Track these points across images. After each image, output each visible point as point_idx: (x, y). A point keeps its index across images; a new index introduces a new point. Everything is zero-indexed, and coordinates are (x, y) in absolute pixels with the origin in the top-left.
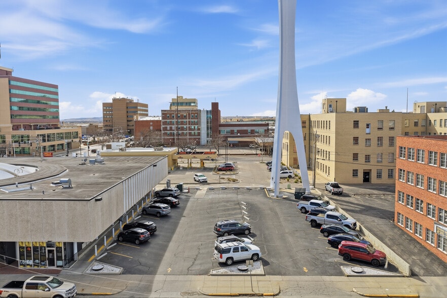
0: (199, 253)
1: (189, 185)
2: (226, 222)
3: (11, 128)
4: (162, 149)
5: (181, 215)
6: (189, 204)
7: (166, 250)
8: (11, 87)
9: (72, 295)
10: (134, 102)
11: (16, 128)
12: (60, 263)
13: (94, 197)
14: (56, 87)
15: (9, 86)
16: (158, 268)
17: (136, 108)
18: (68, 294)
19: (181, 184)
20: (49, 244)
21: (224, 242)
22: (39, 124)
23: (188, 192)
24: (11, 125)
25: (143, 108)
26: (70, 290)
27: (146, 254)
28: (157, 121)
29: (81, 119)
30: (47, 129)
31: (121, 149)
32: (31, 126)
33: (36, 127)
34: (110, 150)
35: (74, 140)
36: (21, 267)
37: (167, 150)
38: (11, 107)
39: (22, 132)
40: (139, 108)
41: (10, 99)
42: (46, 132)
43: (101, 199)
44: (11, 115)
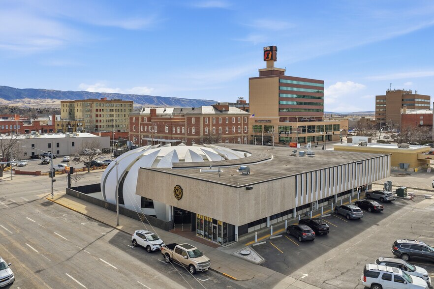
0: (354, 268)
1: (416, 191)
2: (408, 242)
3: (279, 120)
4: (407, 147)
5: (375, 223)
6: (397, 213)
7: (322, 254)
8: (281, 84)
9: (204, 268)
10: (413, 93)
11: (282, 119)
12: (220, 239)
13: (246, 186)
14: (322, 82)
15: (279, 84)
16: (295, 270)
17: (414, 100)
18: (200, 266)
19: (403, 188)
20: (215, 221)
21: (382, 264)
22: (303, 117)
23: (411, 199)
24: (278, 117)
25: (423, 100)
26: (201, 263)
27: (298, 253)
28: (429, 114)
29: (369, 112)
30: (310, 121)
31: (361, 144)
32: (296, 118)
33: (300, 120)
34: (350, 144)
35: (335, 132)
36: (197, 235)
37: (414, 148)
38: (279, 101)
39: (287, 123)
40: (416, 100)
41: (279, 94)
42: (307, 124)
43: (252, 188)
44: (280, 109)
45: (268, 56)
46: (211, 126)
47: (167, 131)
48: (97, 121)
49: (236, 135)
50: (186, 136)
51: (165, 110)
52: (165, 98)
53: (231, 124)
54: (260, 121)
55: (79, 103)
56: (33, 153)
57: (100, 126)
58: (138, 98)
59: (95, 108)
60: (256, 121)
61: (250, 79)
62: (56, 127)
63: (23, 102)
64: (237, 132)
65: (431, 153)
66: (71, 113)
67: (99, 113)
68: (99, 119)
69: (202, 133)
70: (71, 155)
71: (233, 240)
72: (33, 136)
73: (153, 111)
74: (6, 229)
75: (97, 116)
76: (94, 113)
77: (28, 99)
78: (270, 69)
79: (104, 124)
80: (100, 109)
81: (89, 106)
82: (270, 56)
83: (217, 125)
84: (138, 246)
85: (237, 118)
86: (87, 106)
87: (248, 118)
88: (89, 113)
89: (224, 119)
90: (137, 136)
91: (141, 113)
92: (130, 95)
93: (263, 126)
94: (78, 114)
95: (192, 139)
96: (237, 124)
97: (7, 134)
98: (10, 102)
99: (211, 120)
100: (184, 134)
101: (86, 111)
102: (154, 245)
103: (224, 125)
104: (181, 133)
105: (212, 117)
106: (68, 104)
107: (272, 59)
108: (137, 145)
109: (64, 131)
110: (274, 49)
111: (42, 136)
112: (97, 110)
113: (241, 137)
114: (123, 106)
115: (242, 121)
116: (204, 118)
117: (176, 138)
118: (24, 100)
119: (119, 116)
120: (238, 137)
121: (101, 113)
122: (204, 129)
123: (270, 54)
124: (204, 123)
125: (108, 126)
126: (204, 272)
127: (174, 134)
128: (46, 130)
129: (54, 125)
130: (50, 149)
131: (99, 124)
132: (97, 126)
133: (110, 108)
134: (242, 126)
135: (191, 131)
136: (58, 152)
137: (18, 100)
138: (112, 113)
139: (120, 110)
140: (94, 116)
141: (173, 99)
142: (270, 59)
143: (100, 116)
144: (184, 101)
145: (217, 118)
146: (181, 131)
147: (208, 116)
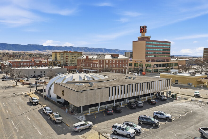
1: (184, 96)
3: (146, 61)
13: (81, 91)
14: (170, 43)
15: (146, 44)
32: (155, 60)
33: (157, 61)
38: (146, 52)
39: (150, 63)
41: (146, 49)
42: (159, 63)
43: (83, 92)
44: (146, 56)
45: (142, 30)
46: (109, 64)
47: (91, 66)
48: (66, 61)
49: (121, 68)
50: (99, 68)
51: (93, 57)
52: (108, 49)
53: (119, 63)
54: (137, 61)
55: (59, 53)
56: (34, 75)
57: (68, 63)
58: (96, 49)
59: (65, 55)
60: (135, 61)
61: (133, 41)
62: (49, 64)
63: (46, 52)
64: (122, 67)
65: (207, 78)
66: (56, 57)
67: (67, 58)
68: (67, 60)
69: (105, 67)
70: (48, 76)
71: (81, 112)
72: (35, 68)
73: (87, 57)
74: (4, 104)
75: (66, 59)
76: (65, 58)
77: (48, 50)
78: (143, 37)
79: (69, 62)
80: (68, 56)
81: (63, 54)
82: (143, 30)
83: (112, 64)
84: (44, 113)
85: (122, 60)
86: (62, 54)
87: (128, 60)
88: (63, 58)
89: (116, 61)
90: (80, 68)
91: (82, 58)
92: (92, 48)
93: (139, 64)
94: (58, 58)
95: (101, 70)
96: (122, 63)
97: (29, 67)
98: (41, 52)
99: (109, 61)
100: (98, 68)
101: (61, 57)
102: (48, 112)
103: (116, 64)
104: (97, 67)
105: (110, 60)
106: (55, 53)
107: (144, 32)
108: (80, 72)
109: (52, 65)
110: (145, 27)
111: (38, 68)
112: (66, 56)
113: (124, 69)
114: (78, 54)
115: (125, 62)
116: (106, 60)
117: (95, 69)
118: (46, 51)
119: (76, 59)
120: (123, 69)
121: (68, 58)
122: (106, 65)
123: (143, 29)
124: (106, 63)
125: (71, 63)
126: (59, 123)
127: (94, 67)
128: (45, 65)
129: (48, 63)
130: (41, 74)
131: (67, 62)
132: (66, 63)
133: (72, 55)
134: (125, 64)
135: (101, 66)
136: (45, 75)
137: (44, 51)
138: (73, 58)
139: (76, 56)
140: (65, 59)
141: (112, 50)
142: (143, 32)
143: (68, 59)
144: (117, 51)
145: (112, 61)
146: (97, 66)
147: (108, 60)
